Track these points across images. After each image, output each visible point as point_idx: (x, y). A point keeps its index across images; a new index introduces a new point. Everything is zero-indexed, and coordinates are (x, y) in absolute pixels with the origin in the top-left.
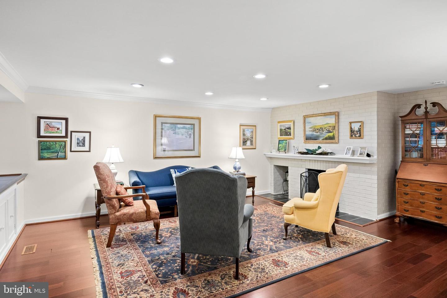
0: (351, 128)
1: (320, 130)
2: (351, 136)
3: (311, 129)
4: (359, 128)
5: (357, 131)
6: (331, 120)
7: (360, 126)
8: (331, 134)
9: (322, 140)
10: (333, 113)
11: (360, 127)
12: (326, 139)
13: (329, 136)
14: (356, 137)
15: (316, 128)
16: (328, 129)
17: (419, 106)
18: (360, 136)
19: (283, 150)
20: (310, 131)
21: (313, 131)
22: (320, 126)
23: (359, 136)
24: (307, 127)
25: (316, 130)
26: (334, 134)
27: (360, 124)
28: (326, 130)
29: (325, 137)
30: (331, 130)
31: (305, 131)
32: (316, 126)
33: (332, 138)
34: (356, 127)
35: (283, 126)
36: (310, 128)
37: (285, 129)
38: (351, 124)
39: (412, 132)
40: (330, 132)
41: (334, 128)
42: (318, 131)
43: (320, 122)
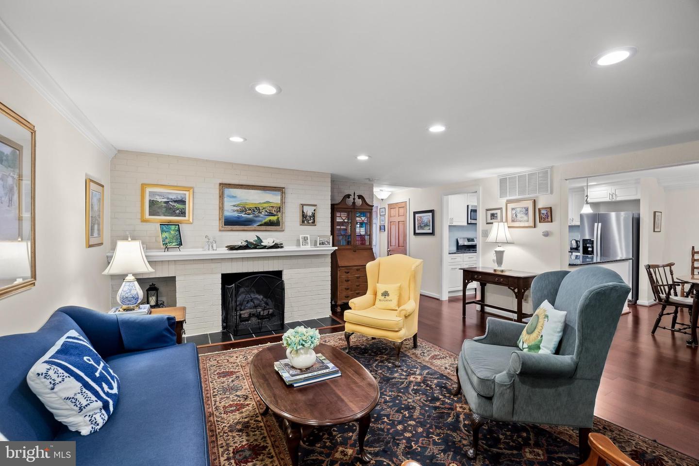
0: (303, 212)
1: (254, 211)
2: (303, 222)
3: (235, 208)
4: (312, 213)
5: (310, 217)
6: (274, 199)
7: (315, 210)
8: (274, 218)
9: (258, 226)
10: (279, 189)
11: (314, 212)
12: (266, 224)
13: (270, 220)
14: (309, 223)
15: (247, 206)
16: (268, 211)
17: (348, 196)
18: (314, 222)
19: (174, 244)
20: (234, 211)
21: (242, 211)
22: (255, 204)
23: (312, 223)
24: (226, 204)
25: (246, 211)
26: (278, 218)
27: (314, 208)
28: (266, 211)
29: (263, 222)
30: (273, 212)
31: (221, 208)
32: (246, 204)
33: (277, 224)
34: (309, 211)
35: (158, 195)
36: (234, 206)
37: (167, 202)
38: (303, 206)
39: (342, 220)
40: (271, 214)
41: (278, 210)
42: (250, 211)
43: (255, 198)
